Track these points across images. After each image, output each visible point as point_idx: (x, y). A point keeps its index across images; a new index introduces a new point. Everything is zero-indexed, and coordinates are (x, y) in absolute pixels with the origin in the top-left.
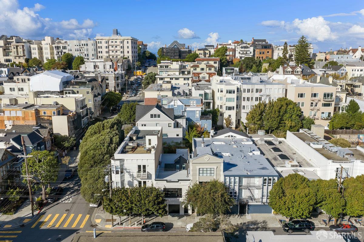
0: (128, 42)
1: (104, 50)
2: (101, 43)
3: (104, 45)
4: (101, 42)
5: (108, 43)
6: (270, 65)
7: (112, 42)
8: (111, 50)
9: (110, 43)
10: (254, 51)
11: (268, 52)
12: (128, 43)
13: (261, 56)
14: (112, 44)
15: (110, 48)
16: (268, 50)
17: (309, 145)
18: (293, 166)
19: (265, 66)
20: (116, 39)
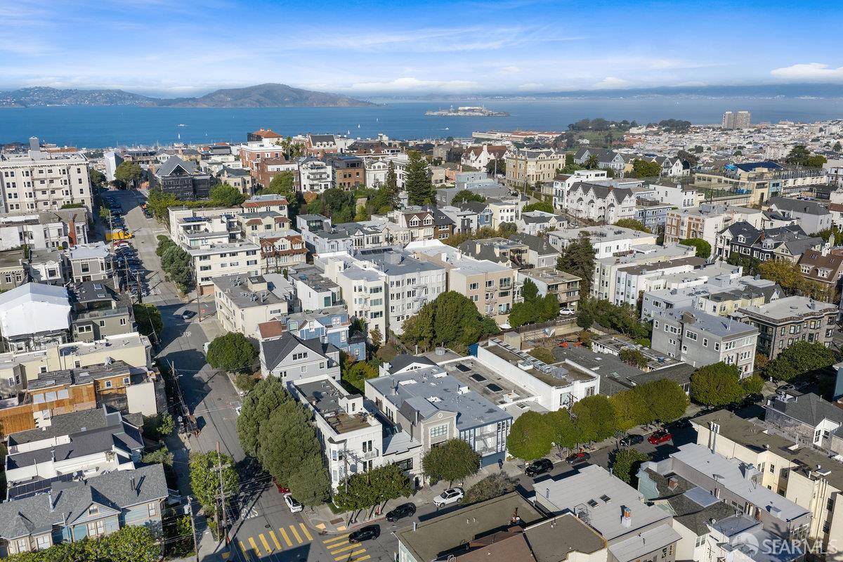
0: (79, 169)
1: (22, 190)
2: (12, 176)
3: (20, 179)
4: (12, 173)
5: (32, 175)
6: (369, 199)
7: (41, 172)
8: (38, 190)
9: (36, 174)
10: (333, 172)
11: (358, 174)
12: (79, 172)
13: (347, 182)
14: (42, 176)
15: (38, 185)
16: (357, 171)
17: (517, 365)
18: (514, 400)
19: (361, 202)
20: (51, 166)
